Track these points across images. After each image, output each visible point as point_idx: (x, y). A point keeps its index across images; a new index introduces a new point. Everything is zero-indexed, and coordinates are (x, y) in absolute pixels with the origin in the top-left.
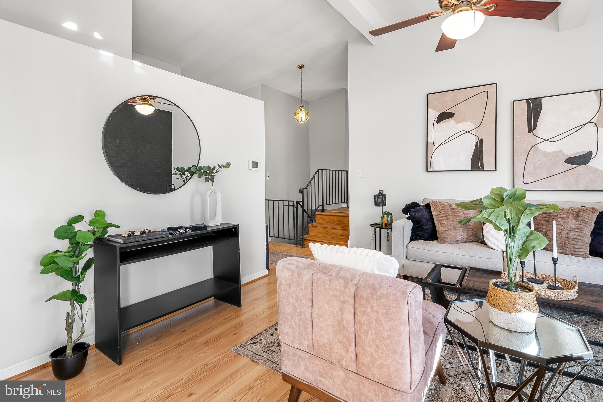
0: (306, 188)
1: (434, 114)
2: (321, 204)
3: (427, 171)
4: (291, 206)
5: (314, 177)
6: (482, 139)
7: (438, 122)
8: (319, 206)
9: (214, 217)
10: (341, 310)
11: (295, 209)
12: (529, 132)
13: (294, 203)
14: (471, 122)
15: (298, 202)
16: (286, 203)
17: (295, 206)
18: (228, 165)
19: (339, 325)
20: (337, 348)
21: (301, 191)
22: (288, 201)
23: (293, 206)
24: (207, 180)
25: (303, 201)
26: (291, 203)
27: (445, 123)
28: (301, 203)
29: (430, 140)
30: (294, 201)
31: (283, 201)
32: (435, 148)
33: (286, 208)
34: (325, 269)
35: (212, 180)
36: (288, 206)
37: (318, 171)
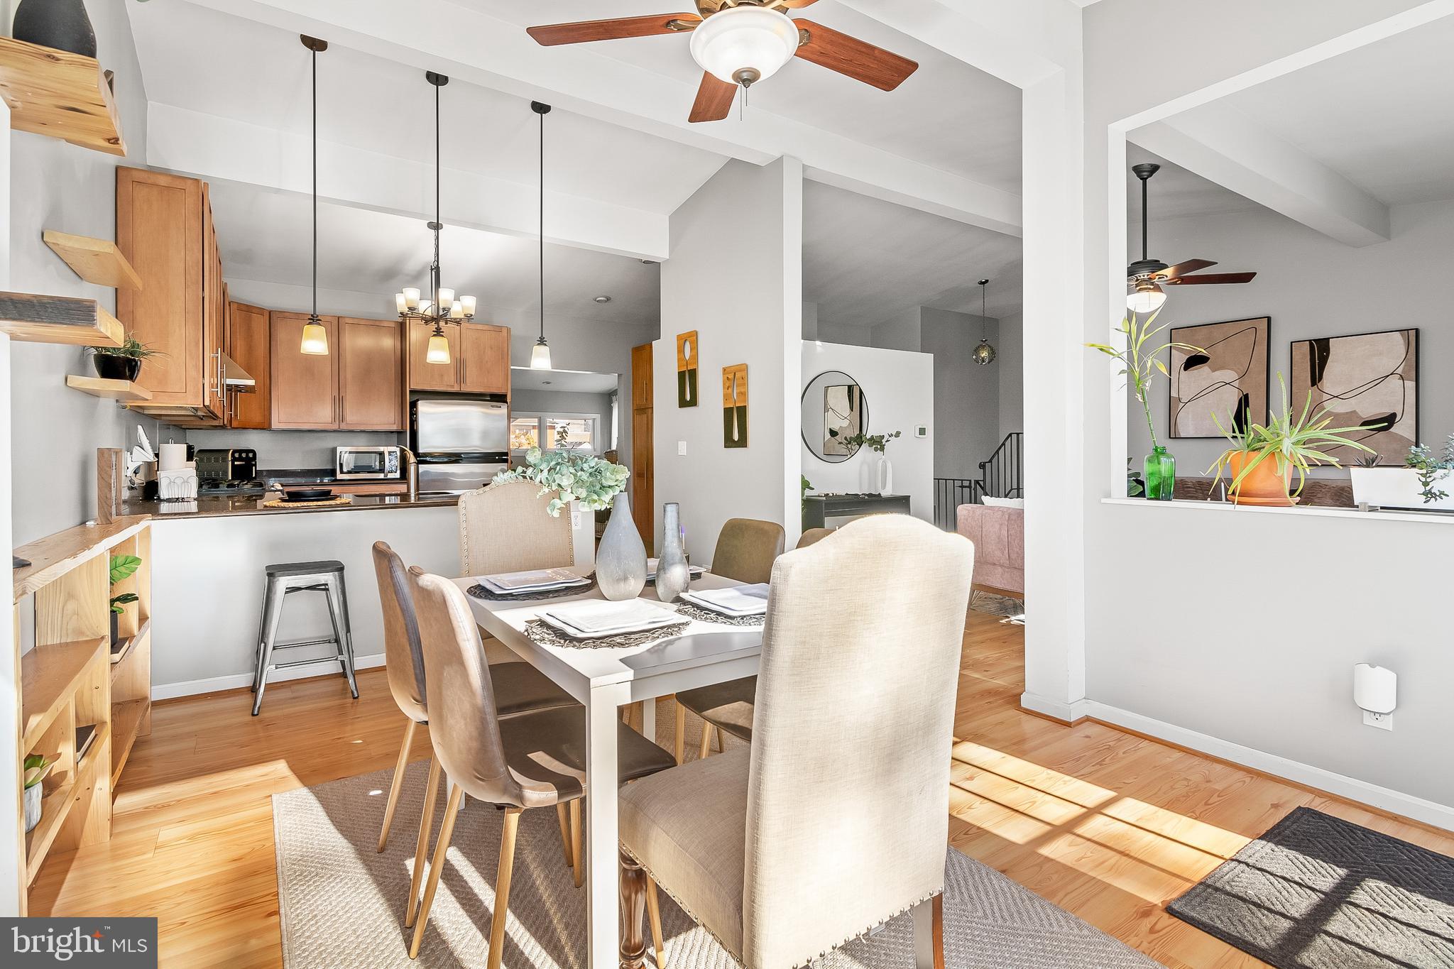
0: (990, 461)
1: (1179, 359)
2: (1015, 486)
3: (1170, 438)
4: (966, 487)
5: (1004, 444)
6: (1247, 394)
7: (1186, 369)
8: (1012, 489)
9: (884, 487)
10: (1000, 529)
11: (973, 491)
12: (1313, 385)
13: (970, 483)
14: (1232, 369)
15: (977, 482)
16: (958, 483)
17: (973, 487)
18: (898, 434)
19: (999, 539)
20: (998, 553)
21: (982, 466)
22: (962, 480)
23: (970, 487)
24: (876, 450)
25: (984, 481)
26: (966, 483)
27: (1196, 371)
28: (982, 483)
29: (1174, 394)
30: (970, 481)
31: (954, 480)
32: (1182, 405)
33: (958, 490)
34: (991, 508)
35: (882, 449)
36: (962, 487)
37: (1010, 435)
